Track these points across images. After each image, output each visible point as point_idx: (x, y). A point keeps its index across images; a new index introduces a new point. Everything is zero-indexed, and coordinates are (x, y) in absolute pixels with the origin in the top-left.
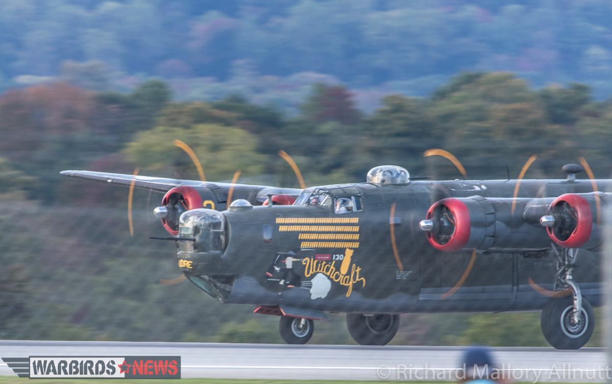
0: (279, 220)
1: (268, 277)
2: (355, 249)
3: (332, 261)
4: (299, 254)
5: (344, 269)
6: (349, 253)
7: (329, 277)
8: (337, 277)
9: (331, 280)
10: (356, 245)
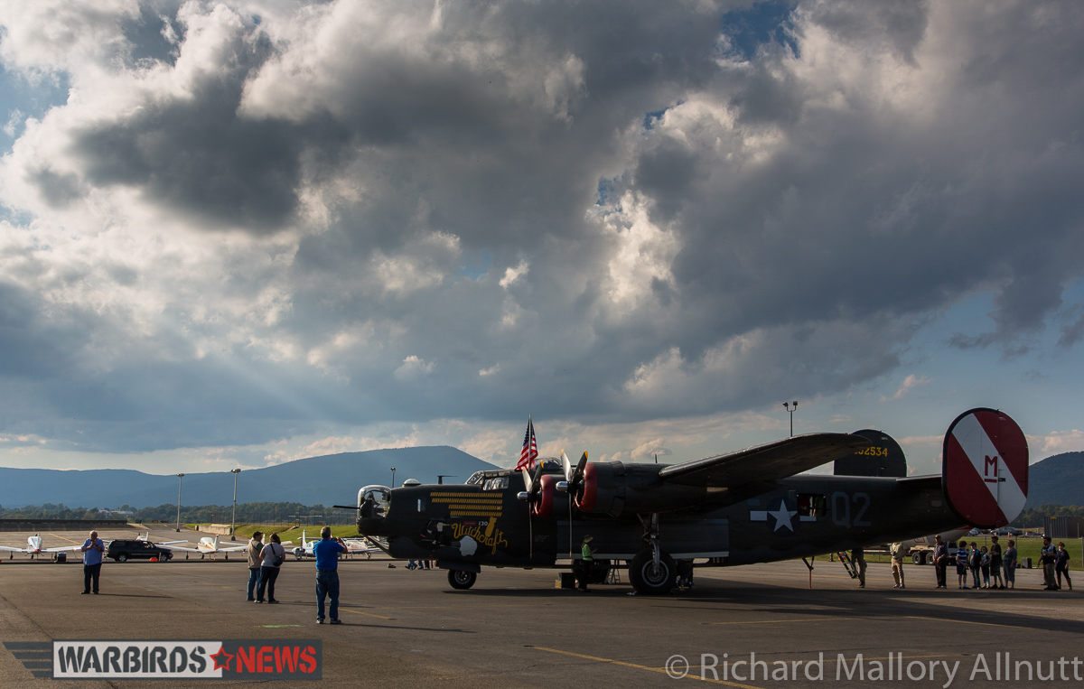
0: (432, 494)
1: (423, 538)
2: (498, 518)
3: (477, 526)
4: (447, 519)
5: (488, 532)
6: (493, 521)
7: (475, 539)
8: (482, 539)
9: (477, 541)
10: (500, 514)
